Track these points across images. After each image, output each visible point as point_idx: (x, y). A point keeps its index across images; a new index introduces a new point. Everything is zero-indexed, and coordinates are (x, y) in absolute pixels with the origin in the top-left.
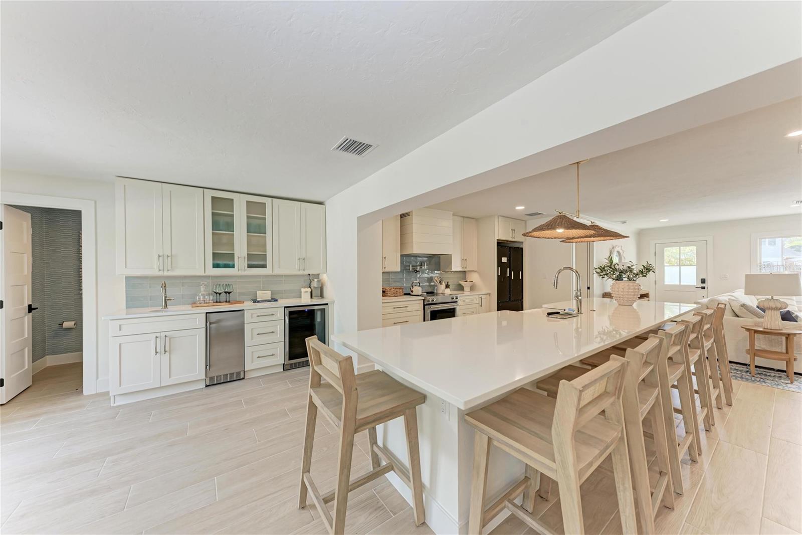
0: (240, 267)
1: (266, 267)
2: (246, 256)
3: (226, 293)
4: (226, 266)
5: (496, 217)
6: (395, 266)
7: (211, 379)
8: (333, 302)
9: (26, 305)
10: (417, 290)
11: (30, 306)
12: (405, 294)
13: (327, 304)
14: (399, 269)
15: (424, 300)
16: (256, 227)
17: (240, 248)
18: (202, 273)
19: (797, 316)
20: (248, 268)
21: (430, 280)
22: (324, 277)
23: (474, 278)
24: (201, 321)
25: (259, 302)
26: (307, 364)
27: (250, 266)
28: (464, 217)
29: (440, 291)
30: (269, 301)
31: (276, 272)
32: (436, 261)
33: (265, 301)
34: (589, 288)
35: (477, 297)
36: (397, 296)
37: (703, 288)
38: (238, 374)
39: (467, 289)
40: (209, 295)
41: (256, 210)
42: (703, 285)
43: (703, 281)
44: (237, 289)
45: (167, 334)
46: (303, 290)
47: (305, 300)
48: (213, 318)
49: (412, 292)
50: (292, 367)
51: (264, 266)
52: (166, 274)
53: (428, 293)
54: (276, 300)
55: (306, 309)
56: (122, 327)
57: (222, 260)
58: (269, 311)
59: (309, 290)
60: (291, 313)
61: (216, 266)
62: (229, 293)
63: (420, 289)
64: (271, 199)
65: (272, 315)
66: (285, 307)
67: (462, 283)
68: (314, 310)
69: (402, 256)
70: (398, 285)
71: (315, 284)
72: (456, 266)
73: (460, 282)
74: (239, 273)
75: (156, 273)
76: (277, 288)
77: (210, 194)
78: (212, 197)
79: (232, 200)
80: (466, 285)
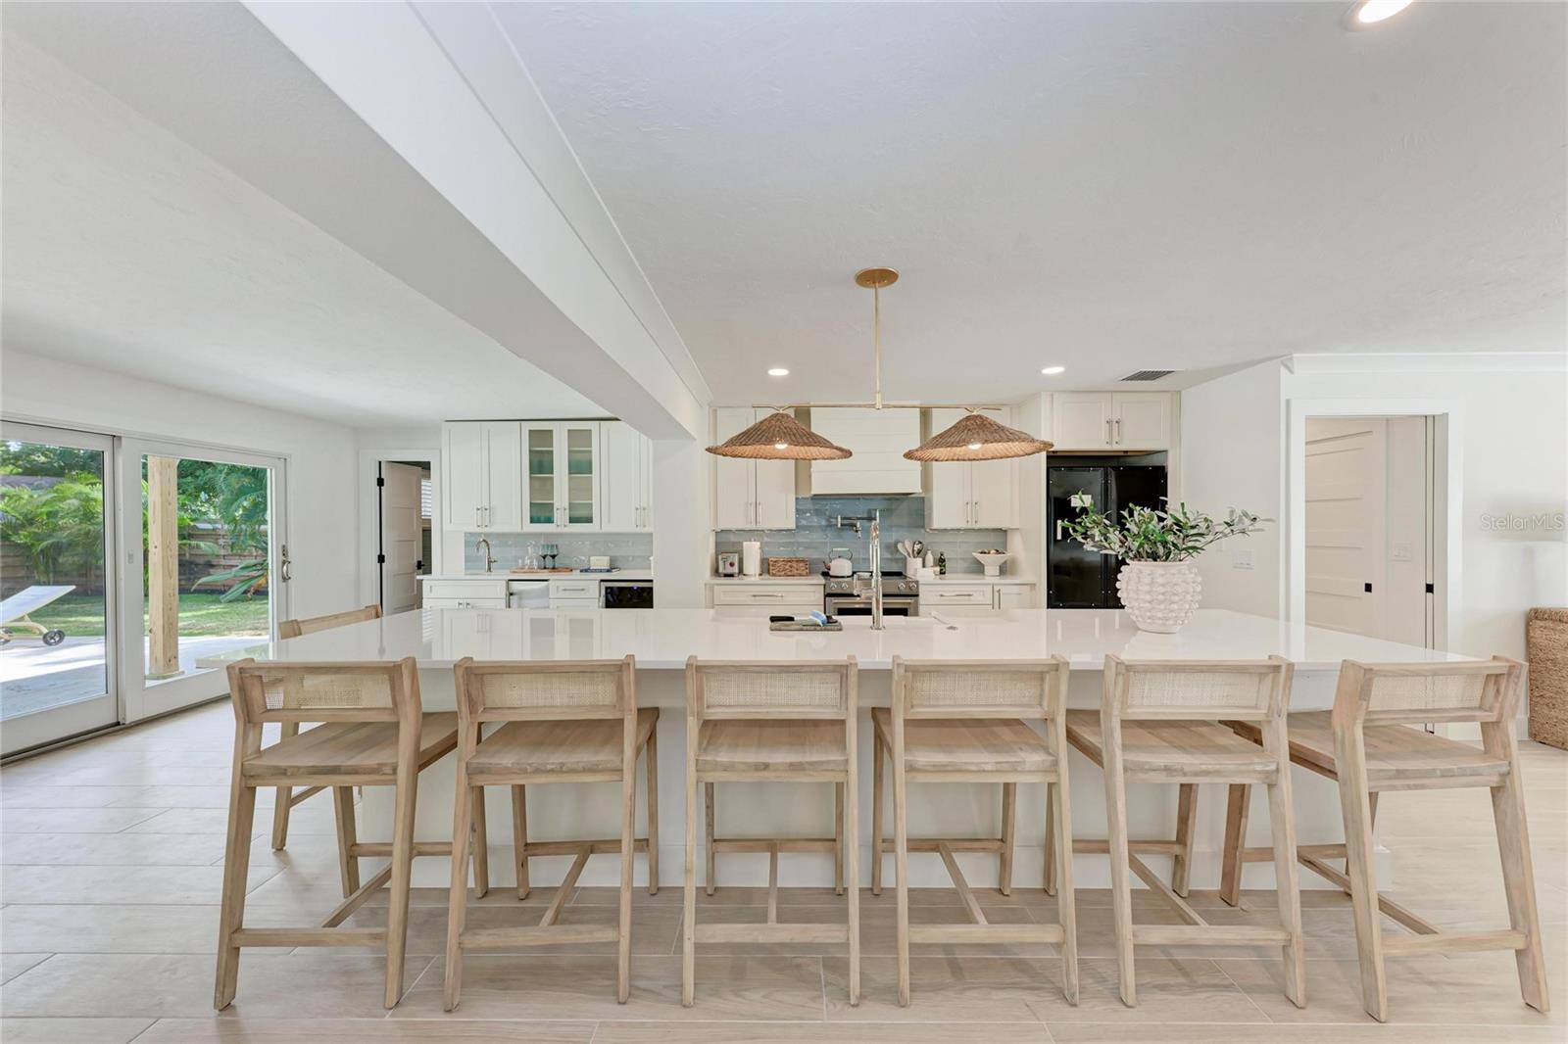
0: (561, 524)
1: (591, 522)
2: (567, 507)
4: (544, 520)
6: (784, 518)
9: (415, 561)
10: (841, 566)
11: (419, 562)
12: (814, 573)
14: (792, 524)
16: (580, 466)
17: (561, 498)
18: (519, 530)
20: (570, 522)
23: (1016, 544)
24: (501, 589)
27: (572, 520)
31: (607, 528)
33: (601, 571)
35: (987, 589)
36: (793, 576)
39: (991, 570)
41: (580, 441)
44: (563, 554)
45: (469, 601)
48: (515, 587)
49: (829, 569)
51: (589, 520)
52: (484, 530)
55: (634, 586)
56: (433, 588)
57: (541, 513)
58: (580, 585)
61: (533, 520)
64: (598, 422)
65: (583, 590)
66: (602, 581)
69: (798, 497)
72: (946, 518)
74: (559, 530)
75: (474, 528)
77: (528, 427)
78: (530, 431)
79: (551, 431)
80: (991, 562)
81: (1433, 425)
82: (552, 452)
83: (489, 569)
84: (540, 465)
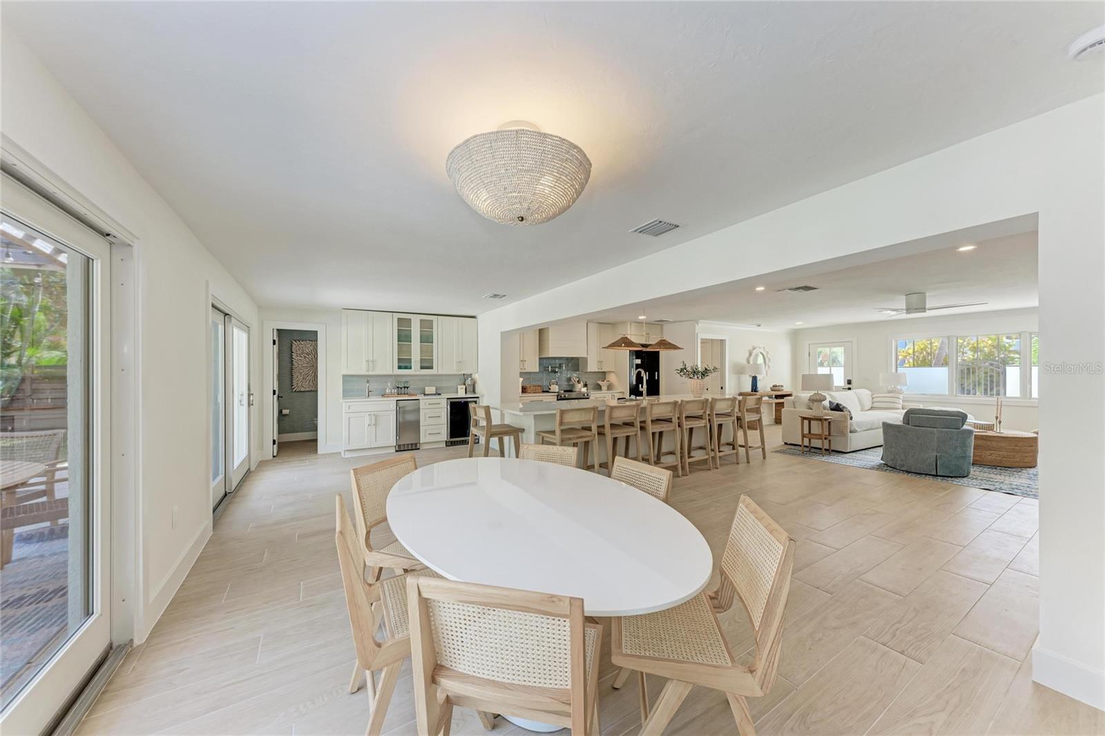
0: (415, 369)
1: (433, 369)
2: (419, 361)
3: (405, 387)
4: (406, 368)
5: (629, 324)
6: (533, 366)
7: (399, 446)
8: (483, 396)
10: (555, 388)
12: (543, 392)
13: (478, 397)
14: (537, 370)
15: (557, 396)
16: (427, 339)
17: (416, 356)
18: (391, 373)
19: (844, 407)
21: (569, 380)
22: (476, 376)
23: (612, 378)
24: (393, 406)
25: (427, 395)
26: (466, 442)
27: (422, 368)
28: (600, 323)
29: (577, 390)
30: (435, 394)
31: (441, 372)
32: (575, 363)
33: (432, 394)
34: (722, 388)
35: (610, 395)
36: (537, 393)
37: (849, 389)
38: (416, 444)
39: (604, 388)
40: (394, 389)
41: (427, 327)
42: (849, 386)
43: (849, 382)
44: (412, 386)
45: (374, 413)
46: (459, 387)
47: (461, 393)
48: (401, 404)
49: (550, 389)
50: (453, 444)
51: (431, 368)
52: (370, 373)
53: (565, 391)
54: (439, 394)
55: (463, 400)
57: (404, 364)
58: (436, 401)
59: (464, 387)
60: (451, 403)
61: (400, 368)
62: (407, 388)
63: (557, 387)
64: (436, 317)
65: (438, 403)
66: (448, 399)
67: (600, 383)
68: (467, 402)
69: (540, 359)
70: (539, 383)
71: (469, 382)
72: (592, 367)
73: (599, 382)
74: (414, 373)
75: (364, 372)
76: (439, 385)
77: (397, 316)
78: (398, 319)
79: (410, 319)
80: (604, 384)
81: (722, 342)
82: (411, 330)
83: (368, 395)
84: (404, 337)
